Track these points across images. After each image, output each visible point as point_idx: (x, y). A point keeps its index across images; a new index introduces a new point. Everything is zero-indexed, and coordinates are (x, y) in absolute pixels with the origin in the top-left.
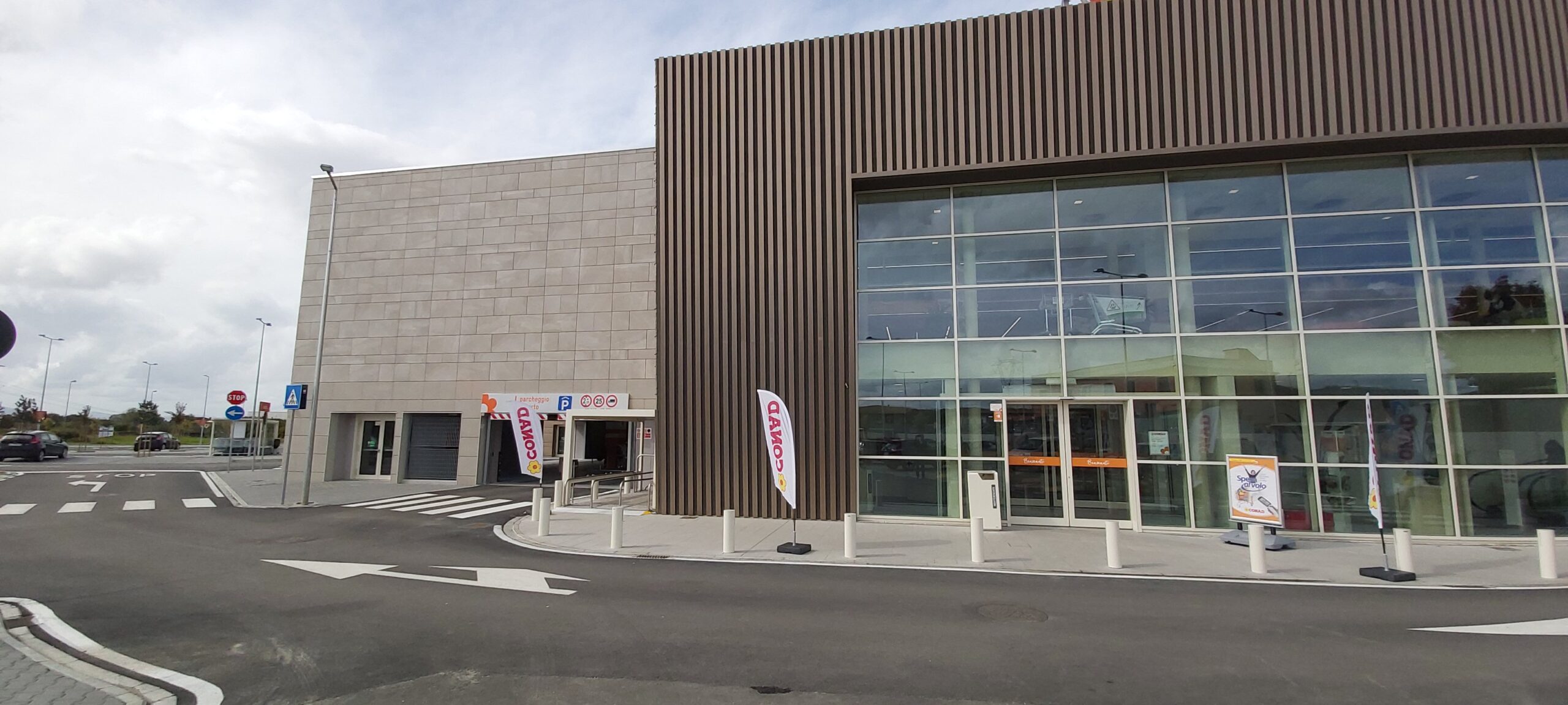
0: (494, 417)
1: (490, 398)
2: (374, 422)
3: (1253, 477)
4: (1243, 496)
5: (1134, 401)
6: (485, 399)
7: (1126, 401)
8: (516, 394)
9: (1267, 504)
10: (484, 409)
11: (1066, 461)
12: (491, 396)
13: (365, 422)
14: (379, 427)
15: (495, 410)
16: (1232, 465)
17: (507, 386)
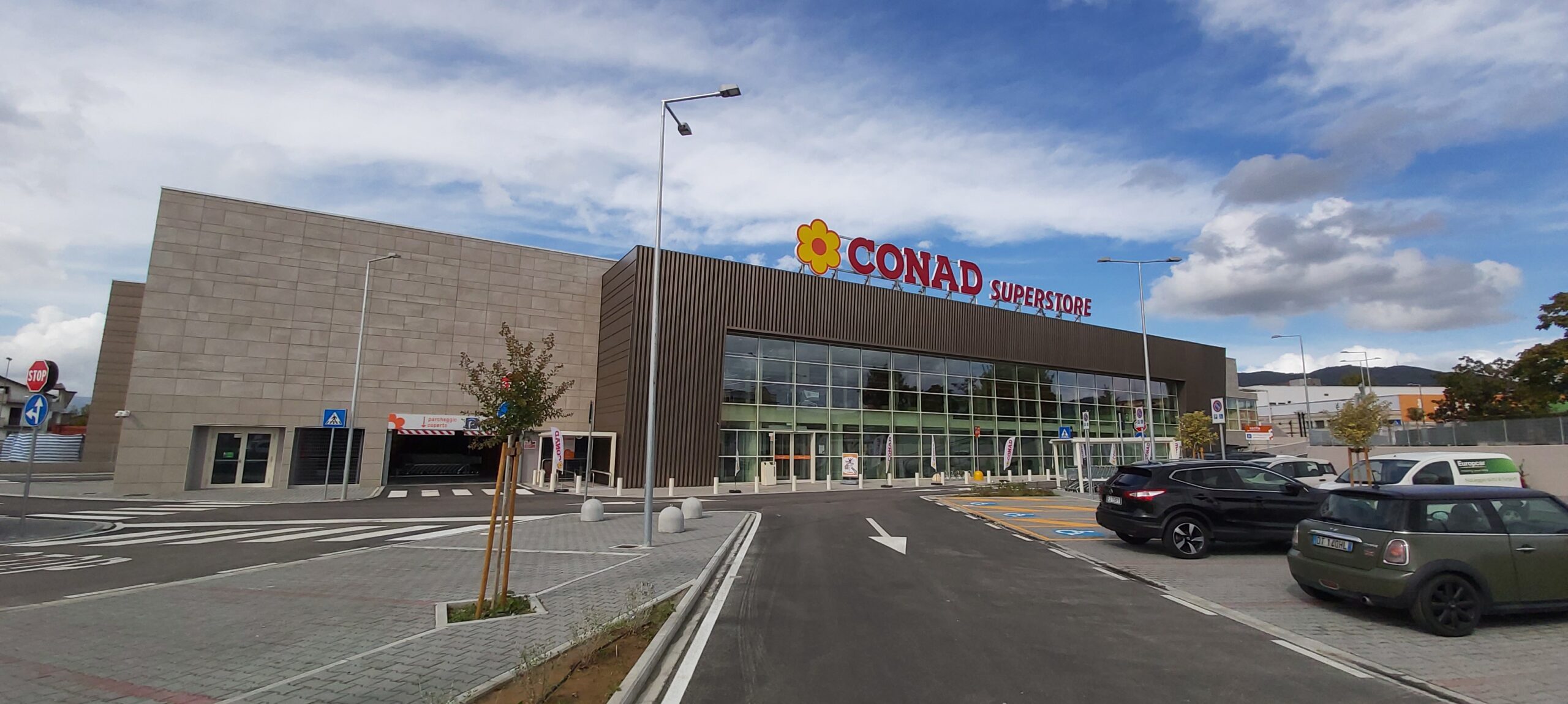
0: (402, 432)
1: (397, 417)
2: (233, 434)
3: (850, 461)
4: (847, 467)
5: (816, 434)
6: (392, 418)
7: (812, 433)
8: (426, 416)
9: (853, 469)
10: (392, 426)
11: (792, 457)
12: (398, 416)
13: (219, 434)
14: (239, 439)
15: (404, 427)
16: (844, 457)
17: (414, 408)
